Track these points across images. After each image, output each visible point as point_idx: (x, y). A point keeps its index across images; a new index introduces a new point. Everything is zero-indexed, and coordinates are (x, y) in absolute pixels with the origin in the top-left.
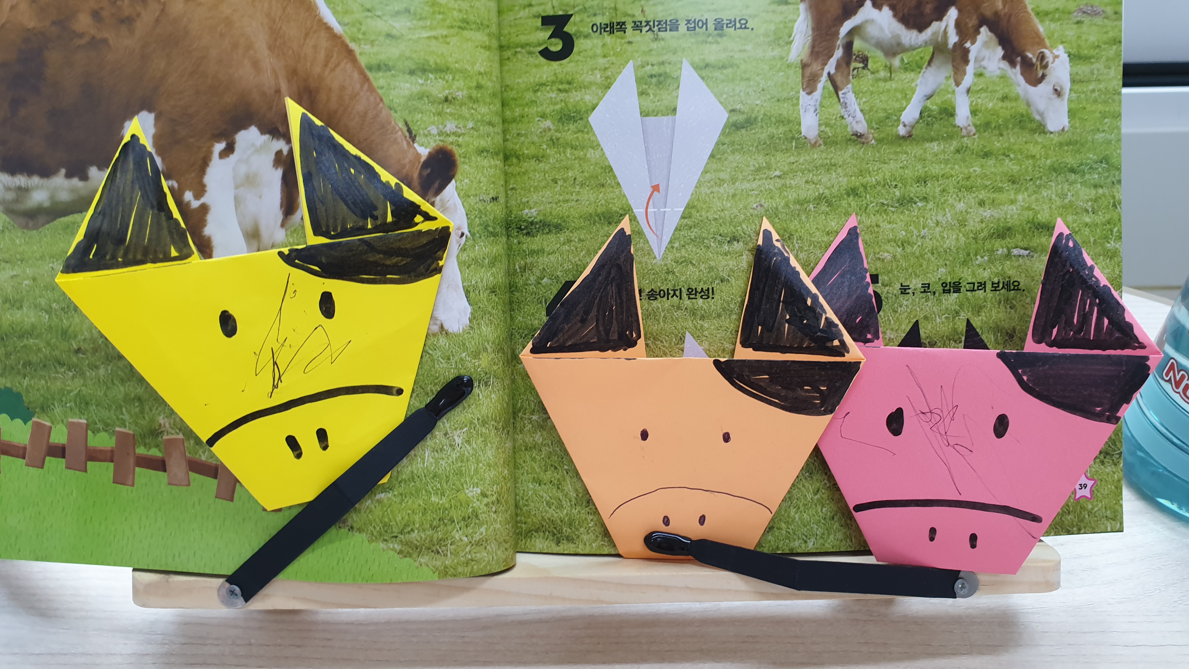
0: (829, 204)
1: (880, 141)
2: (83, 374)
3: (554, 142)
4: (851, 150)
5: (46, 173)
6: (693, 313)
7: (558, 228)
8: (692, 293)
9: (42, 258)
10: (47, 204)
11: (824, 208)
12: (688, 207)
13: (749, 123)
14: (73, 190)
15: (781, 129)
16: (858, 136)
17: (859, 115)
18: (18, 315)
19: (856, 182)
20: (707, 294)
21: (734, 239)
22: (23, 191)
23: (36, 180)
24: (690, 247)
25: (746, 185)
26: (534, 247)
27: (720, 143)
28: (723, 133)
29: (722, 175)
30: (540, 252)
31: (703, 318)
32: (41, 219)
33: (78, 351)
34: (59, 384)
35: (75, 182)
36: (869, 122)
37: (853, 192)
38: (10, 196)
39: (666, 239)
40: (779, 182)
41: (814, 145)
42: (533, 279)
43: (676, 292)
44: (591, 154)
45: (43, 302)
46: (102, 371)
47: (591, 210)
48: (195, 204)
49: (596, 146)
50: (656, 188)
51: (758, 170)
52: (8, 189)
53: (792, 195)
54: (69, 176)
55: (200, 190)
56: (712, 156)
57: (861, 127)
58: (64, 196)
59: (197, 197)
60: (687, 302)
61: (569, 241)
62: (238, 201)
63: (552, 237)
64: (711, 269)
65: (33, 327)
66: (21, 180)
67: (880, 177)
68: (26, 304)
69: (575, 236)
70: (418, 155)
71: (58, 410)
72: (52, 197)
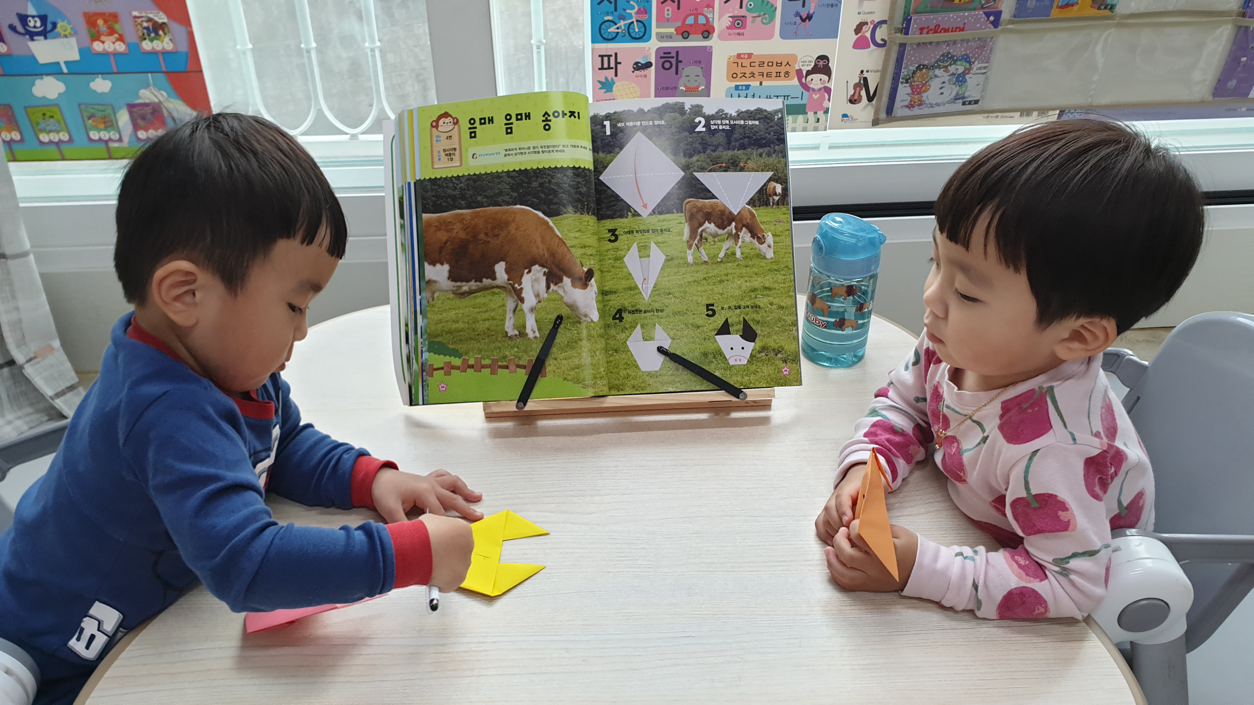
0: (698, 283)
1: (712, 263)
2: (479, 342)
3: (613, 267)
4: (704, 266)
5: (468, 281)
6: (658, 317)
7: (615, 292)
8: (657, 311)
9: (466, 307)
10: (468, 290)
11: (696, 284)
12: (655, 284)
13: (672, 259)
14: (477, 286)
15: (682, 261)
16: (706, 262)
17: (705, 256)
18: (457, 325)
19: (705, 276)
20: (662, 311)
21: (669, 294)
22: (460, 287)
23: (464, 283)
24: (656, 297)
25: (672, 278)
26: (608, 299)
27: (663, 265)
28: (664, 262)
29: (664, 275)
30: (610, 300)
31: (661, 318)
32: (466, 295)
33: (478, 335)
34: (471, 346)
35: (478, 283)
36: (709, 258)
37: (705, 279)
38: (455, 289)
39: (649, 294)
40: (682, 276)
41: (692, 265)
42: (608, 309)
43: (652, 311)
44: (624, 270)
45: (466, 320)
46: (486, 340)
47: (625, 286)
48: (519, 288)
49: (626, 267)
50: (645, 279)
51: (676, 273)
52: (454, 287)
53: (686, 280)
54: (476, 281)
55: (520, 284)
56: (661, 269)
57: (706, 259)
58: (474, 288)
59: (519, 285)
60: (656, 313)
61: (619, 296)
62: (532, 286)
63: (613, 295)
64: (663, 303)
65: (463, 328)
66: (459, 284)
67: (713, 274)
68: (460, 322)
69: (620, 295)
70: (584, 271)
71: (471, 353)
72: (469, 288)
